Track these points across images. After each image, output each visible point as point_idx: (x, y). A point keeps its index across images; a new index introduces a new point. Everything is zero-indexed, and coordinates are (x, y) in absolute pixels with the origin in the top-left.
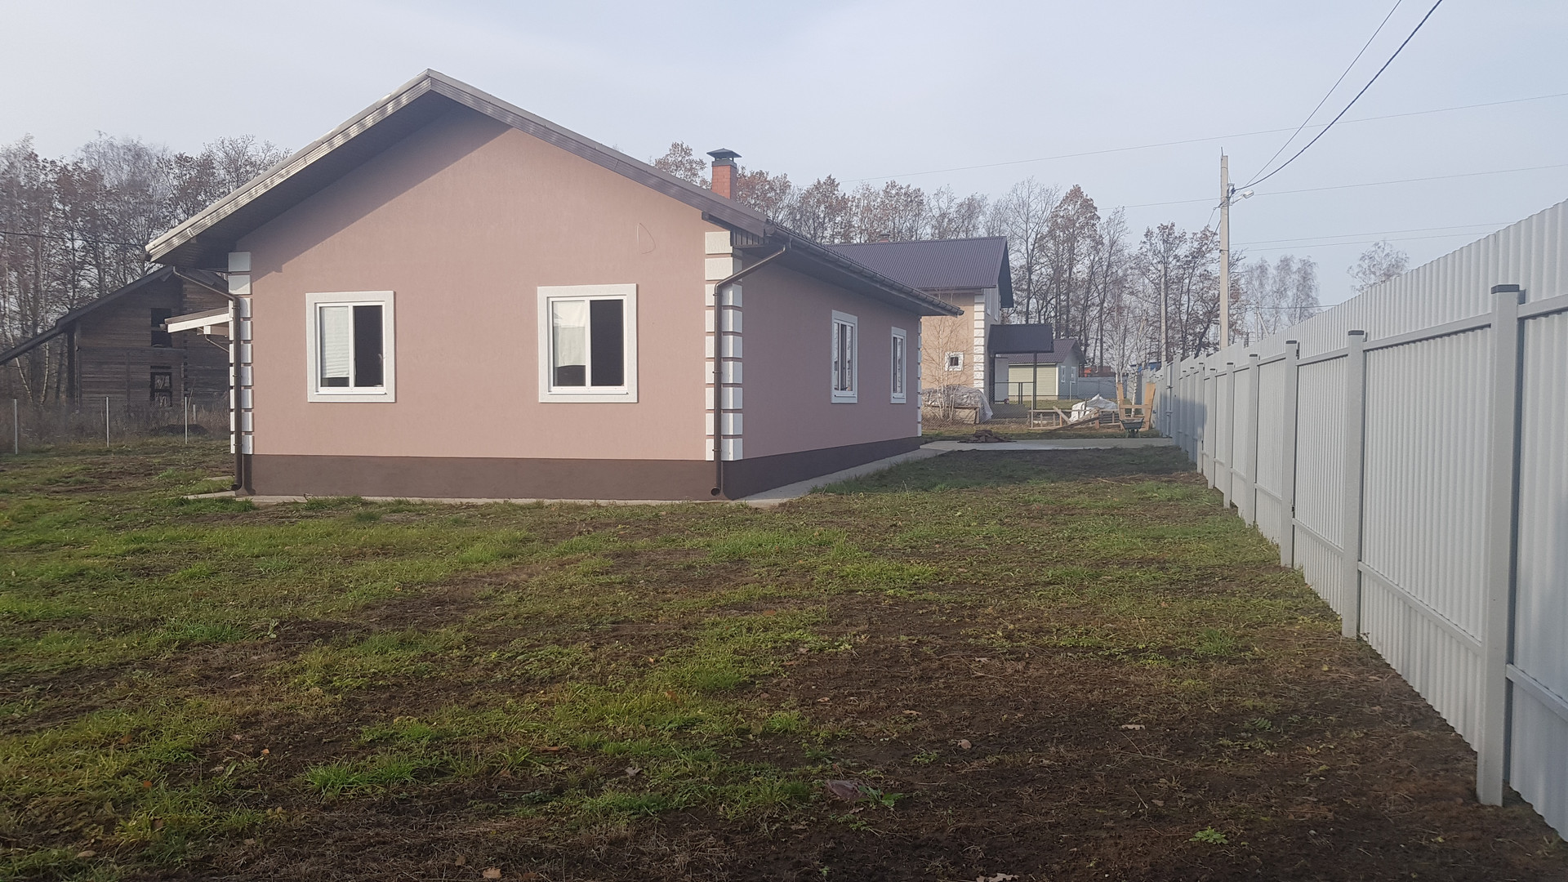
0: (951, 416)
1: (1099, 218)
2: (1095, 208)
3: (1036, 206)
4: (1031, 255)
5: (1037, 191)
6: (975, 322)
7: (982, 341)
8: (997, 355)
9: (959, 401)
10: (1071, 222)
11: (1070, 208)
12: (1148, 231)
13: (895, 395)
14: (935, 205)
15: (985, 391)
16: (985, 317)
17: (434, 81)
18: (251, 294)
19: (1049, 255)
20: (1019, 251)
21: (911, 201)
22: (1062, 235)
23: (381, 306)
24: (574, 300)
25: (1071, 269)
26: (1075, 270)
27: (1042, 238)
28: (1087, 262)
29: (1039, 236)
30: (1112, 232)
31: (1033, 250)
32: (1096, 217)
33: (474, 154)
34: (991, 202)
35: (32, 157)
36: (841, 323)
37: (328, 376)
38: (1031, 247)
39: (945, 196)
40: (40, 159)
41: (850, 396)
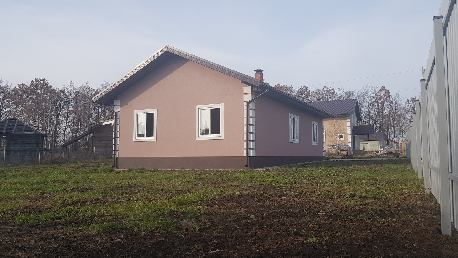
0: (339, 153)
1: (391, 96)
2: (390, 93)
3: (371, 93)
4: (370, 108)
5: (371, 88)
6: (347, 125)
7: (350, 131)
8: (356, 135)
9: (342, 148)
10: (382, 97)
11: (381, 93)
12: (408, 100)
13: (314, 142)
14: (338, 94)
15: (351, 146)
16: (351, 123)
17: (168, 48)
18: (120, 111)
19: (376, 107)
20: (366, 106)
21: (331, 92)
22: (379, 101)
23: (154, 113)
24: (206, 109)
25: (383, 112)
26: (384, 112)
27: (373, 102)
28: (388, 109)
29: (372, 102)
30: (396, 100)
31: (370, 106)
32: (390, 96)
33: (179, 69)
34: (356, 92)
35: (89, 88)
36: (293, 118)
37: (139, 134)
38: (369, 105)
39: (341, 90)
40: (90, 88)
41: (297, 141)
